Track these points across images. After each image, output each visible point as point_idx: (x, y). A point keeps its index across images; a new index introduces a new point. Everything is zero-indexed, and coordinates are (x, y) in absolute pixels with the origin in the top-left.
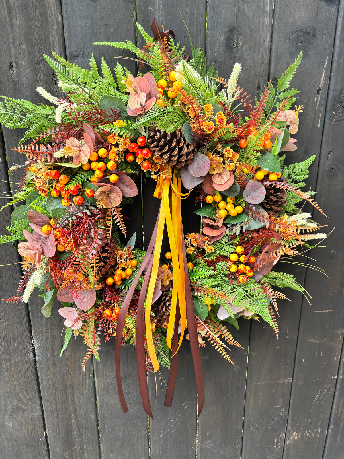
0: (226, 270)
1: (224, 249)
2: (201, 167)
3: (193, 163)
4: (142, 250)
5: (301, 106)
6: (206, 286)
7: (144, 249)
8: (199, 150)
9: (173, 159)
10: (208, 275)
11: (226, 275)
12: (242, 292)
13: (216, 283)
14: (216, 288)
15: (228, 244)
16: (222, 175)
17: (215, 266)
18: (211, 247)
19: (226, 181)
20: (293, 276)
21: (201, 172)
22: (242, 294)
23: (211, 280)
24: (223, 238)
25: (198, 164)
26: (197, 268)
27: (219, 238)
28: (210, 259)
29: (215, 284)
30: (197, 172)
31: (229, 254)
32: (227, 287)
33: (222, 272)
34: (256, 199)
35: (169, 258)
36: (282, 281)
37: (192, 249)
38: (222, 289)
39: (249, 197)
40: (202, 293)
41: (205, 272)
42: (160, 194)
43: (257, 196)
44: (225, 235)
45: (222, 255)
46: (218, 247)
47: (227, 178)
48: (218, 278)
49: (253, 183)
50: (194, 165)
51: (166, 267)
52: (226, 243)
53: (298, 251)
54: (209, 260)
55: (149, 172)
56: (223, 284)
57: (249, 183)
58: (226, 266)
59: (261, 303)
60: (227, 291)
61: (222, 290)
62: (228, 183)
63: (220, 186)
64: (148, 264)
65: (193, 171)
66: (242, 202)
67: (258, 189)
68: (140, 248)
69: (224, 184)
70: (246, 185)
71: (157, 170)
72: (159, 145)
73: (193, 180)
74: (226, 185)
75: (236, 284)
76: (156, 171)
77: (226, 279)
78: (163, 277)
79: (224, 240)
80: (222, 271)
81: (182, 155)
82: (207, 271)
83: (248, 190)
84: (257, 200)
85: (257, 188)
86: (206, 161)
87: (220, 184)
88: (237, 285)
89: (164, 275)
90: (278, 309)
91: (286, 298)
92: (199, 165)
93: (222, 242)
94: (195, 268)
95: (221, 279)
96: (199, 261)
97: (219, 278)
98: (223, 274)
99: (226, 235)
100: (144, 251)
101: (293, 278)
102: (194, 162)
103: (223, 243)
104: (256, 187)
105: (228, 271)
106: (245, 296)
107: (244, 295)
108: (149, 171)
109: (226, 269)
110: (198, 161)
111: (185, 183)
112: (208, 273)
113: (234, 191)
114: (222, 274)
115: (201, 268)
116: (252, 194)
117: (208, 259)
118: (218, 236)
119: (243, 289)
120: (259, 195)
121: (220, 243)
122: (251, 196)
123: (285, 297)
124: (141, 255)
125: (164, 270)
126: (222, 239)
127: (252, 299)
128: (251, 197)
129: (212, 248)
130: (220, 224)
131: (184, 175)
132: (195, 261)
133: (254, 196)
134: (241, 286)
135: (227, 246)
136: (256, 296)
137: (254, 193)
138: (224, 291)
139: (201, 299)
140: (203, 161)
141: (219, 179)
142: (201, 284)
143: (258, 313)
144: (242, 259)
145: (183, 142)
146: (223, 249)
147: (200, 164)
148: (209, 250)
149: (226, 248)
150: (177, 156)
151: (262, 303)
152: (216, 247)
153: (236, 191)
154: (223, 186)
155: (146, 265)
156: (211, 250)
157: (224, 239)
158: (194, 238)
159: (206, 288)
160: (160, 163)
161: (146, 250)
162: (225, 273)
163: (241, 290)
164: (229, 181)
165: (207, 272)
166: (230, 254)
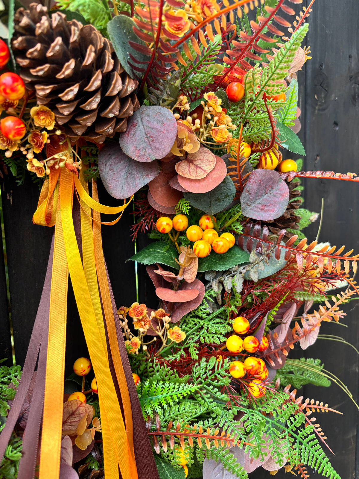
0: (224, 377)
1: (205, 328)
2: (156, 135)
3: (134, 129)
4: (9, 364)
5: (307, 48)
6: (178, 423)
7: (14, 361)
8: (145, 101)
9: (88, 105)
10: (179, 395)
11: (222, 389)
12: (261, 419)
13: (201, 411)
14: (201, 422)
15: (211, 316)
16: (195, 163)
17: (190, 372)
18: (176, 328)
19: (209, 171)
20: (320, 361)
21: (155, 148)
22: (262, 423)
23: (187, 405)
24: (201, 305)
25: (147, 129)
26: (151, 383)
27: (193, 308)
28: (178, 356)
29: (199, 413)
30: (145, 149)
31: (222, 339)
32: (224, 416)
33: (215, 383)
34: (270, 209)
35: (84, 373)
36: (302, 375)
37: (137, 340)
38: (215, 421)
39: (255, 207)
40: (172, 443)
41: (171, 390)
42: (49, 217)
43: (272, 202)
44: (205, 298)
45: (206, 344)
46: (191, 326)
47: (209, 167)
48: (203, 398)
49: (264, 175)
50: (137, 134)
51: (79, 397)
52: (208, 315)
53: (342, 311)
54: (176, 359)
55: (19, 157)
56: (218, 410)
57: (253, 177)
58: (222, 366)
59: (305, 437)
60: (227, 425)
61: (215, 424)
62: (214, 176)
63: (197, 185)
64: (29, 399)
65: (136, 147)
66: (233, 223)
67: (273, 188)
68: (6, 359)
69: (204, 179)
70: (246, 180)
71: (40, 146)
72: (49, 54)
73: (130, 176)
74: (210, 180)
75: (242, 403)
76: (37, 152)
77: (225, 397)
78: (72, 428)
79: (205, 309)
80: (213, 380)
81: (111, 99)
82: (176, 387)
83: (251, 192)
84: (273, 211)
85: (270, 186)
86: (167, 119)
87: (197, 178)
88: (244, 406)
89: (77, 419)
90: (325, 438)
91: (331, 409)
92: (149, 130)
93: (200, 314)
94: (147, 383)
95: (211, 400)
96: (152, 367)
97: (205, 397)
98: (215, 387)
99: (209, 298)
100: (15, 367)
101: (321, 365)
102: (134, 126)
103: (204, 316)
104: (269, 184)
105: (227, 378)
106: (271, 428)
107: (267, 426)
108: (20, 152)
109: (223, 373)
110: (145, 123)
111: (112, 184)
112: (180, 391)
113: (221, 198)
114: (212, 387)
115: (161, 382)
116: (260, 201)
117: (173, 358)
118: (189, 303)
119: (260, 411)
120: (276, 200)
121: (197, 317)
122: (259, 203)
123: (328, 407)
124: (10, 379)
125: (74, 408)
126: (201, 307)
127: (287, 432)
128: (260, 206)
129: (180, 332)
130: (190, 276)
131: (107, 168)
132: (142, 368)
133: (263, 203)
134: (255, 406)
135: (212, 322)
136: (292, 423)
137: (265, 197)
138: (221, 426)
139: (168, 457)
140: (158, 121)
141: (191, 170)
142: (166, 421)
143: (305, 463)
144: (249, 344)
145: (112, 61)
146: (204, 330)
147: (151, 128)
148: (175, 336)
149: (210, 327)
150: (99, 96)
151: (307, 436)
152: (187, 329)
153: (227, 196)
154: (203, 183)
155: (25, 402)
156: (179, 336)
157: (204, 307)
158: (141, 313)
159: (177, 429)
160: (51, 128)
161: (21, 362)
162: (220, 383)
163: (258, 417)
164: (213, 173)
165: (176, 390)
166: (225, 339)
